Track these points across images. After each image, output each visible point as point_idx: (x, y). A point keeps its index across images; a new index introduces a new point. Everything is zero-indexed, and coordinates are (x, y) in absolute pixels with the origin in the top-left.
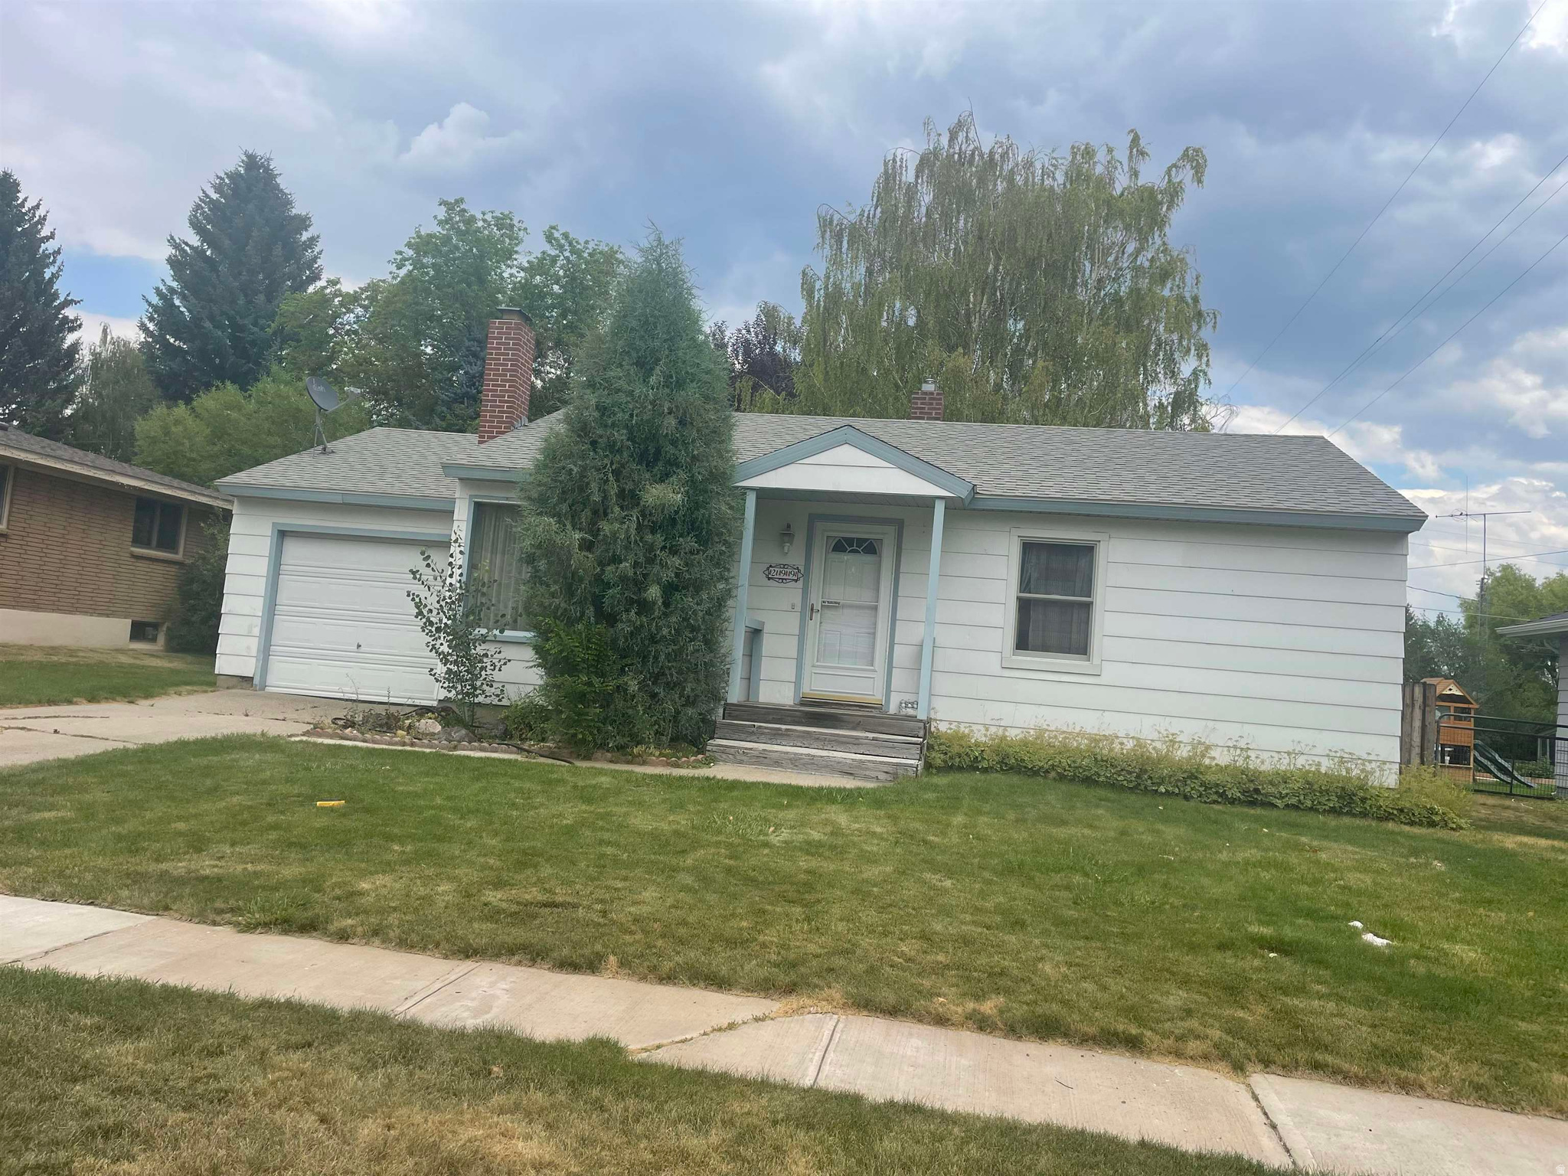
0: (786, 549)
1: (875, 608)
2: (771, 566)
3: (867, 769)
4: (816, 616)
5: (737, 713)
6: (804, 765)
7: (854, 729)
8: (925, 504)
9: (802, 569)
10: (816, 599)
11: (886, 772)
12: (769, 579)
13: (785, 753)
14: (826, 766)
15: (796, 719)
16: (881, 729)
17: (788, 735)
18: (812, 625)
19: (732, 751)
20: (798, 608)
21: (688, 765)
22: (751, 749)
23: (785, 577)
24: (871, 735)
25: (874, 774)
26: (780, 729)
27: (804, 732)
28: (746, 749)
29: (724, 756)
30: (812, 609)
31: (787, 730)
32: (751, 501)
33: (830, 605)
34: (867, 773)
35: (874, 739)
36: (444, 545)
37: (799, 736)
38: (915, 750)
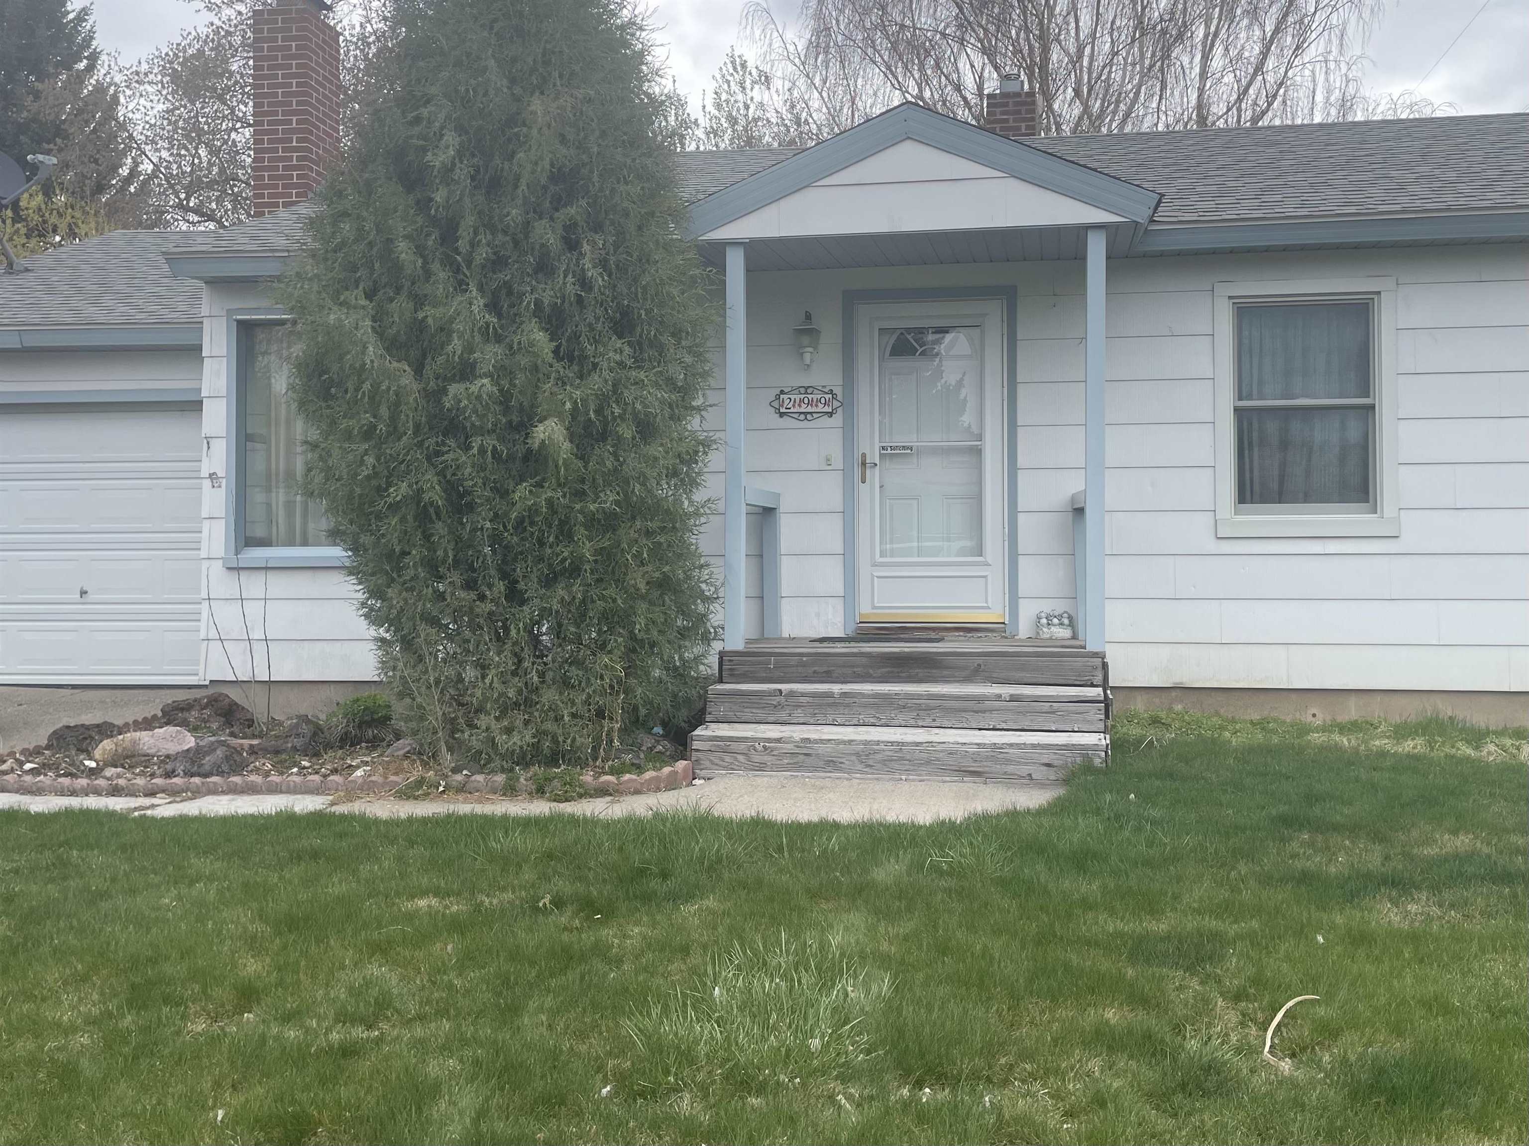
0: (807, 357)
1: (977, 452)
2: (782, 392)
3: (1008, 761)
4: (874, 476)
5: (746, 668)
6: (884, 762)
7: (968, 679)
8: (1082, 231)
9: (838, 391)
10: (869, 445)
11: (1048, 765)
12: (782, 415)
13: (844, 742)
14: (928, 762)
15: (858, 670)
16: (1019, 675)
17: (848, 706)
18: (866, 492)
19: (742, 746)
20: (838, 463)
21: (656, 787)
22: (778, 740)
23: (809, 409)
24: (1006, 690)
25: (1024, 770)
26: (830, 695)
27: (877, 696)
28: (769, 740)
29: (728, 759)
30: (864, 464)
31: (844, 695)
32: (736, 264)
33: (896, 454)
34: (1010, 768)
35: (1014, 698)
36: (193, 407)
37: (865, 706)
38: (1095, 714)
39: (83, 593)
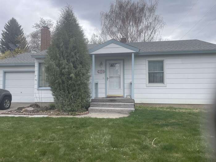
0: (101, 67)
1: (120, 77)
2: (98, 70)
3: (123, 111)
4: (109, 80)
7: (119, 102)
8: (131, 53)
9: (105, 70)
10: (108, 76)
11: (128, 112)
12: (98, 73)
13: (105, 109)
14: (115, 111)
15: (107, 101)
16: (124, 102)
18: (108, 82)
19: (94, 110)
20: (105, 78)
21: (85, 114)
22: (98, 109)
23: (101, 72)
26: (104, 104)
27: (109, 104)
29: (92, 111)
30: (107, 78)
32: (93, 56)
33: (111, 77)
35: (124, 104)
36: (34, 72)
38: (133, 106)
39: (21, 92)
